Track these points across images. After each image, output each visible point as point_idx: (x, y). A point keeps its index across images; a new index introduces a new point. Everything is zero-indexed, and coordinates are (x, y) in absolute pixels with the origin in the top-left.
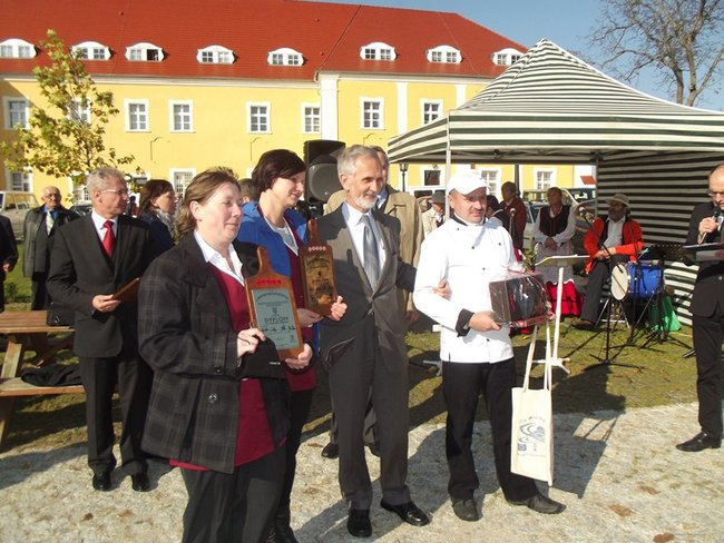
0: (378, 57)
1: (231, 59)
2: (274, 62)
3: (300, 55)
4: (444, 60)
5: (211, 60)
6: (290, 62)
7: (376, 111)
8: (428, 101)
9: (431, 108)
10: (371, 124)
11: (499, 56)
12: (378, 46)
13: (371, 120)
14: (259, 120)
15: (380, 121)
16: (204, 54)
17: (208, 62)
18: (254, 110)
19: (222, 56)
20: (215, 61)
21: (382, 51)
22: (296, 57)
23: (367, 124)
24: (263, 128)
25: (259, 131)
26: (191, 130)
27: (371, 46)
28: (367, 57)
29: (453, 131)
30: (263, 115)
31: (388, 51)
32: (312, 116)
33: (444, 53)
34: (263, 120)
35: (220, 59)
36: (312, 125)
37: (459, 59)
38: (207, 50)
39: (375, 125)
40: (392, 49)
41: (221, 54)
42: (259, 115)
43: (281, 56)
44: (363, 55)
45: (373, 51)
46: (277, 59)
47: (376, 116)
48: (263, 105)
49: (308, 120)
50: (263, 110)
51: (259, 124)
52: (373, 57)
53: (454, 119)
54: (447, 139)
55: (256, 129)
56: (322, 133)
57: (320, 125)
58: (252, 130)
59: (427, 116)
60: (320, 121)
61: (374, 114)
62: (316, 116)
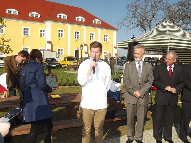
0: (62, 17)
1: (17, 13)
2: (31, 16)
3: (39, 15)
4: (80, 20)
5: (11, 13)
6: (36, 16)
7: (62, 33)
8: (76, 31)
9: (77, 33)
10: (60, 36)
11: (94, 21)
12: (62, 15)
13: (60, 35)
14: (26, 32)
15: (63, 35)
16: (9, 11)
17: (10, 13)
18: (25, 29)
19: (15, 12)
20: (12, 13)
21: (63, 16)
22: (38, 15)
23: (59, 36)
24: (27, 35)
25: (26, 35)
26: (4, 33)
27: (60, 14)
28: (59, 17)
29: (170, 42)
30: (27, 31)
31: (65, 16)
32: (42, 32)
33: (80, 18)
34: (27, 32)
35: (14, 13)
36: (42, 35)
37: (84, 20)
38: (10, 10)
39: (61, 36)
40: (66, 16)
41: (14, 12)
42: (26, 31)
43: (33, 14)
44: (58, 16)
45: (61, 16)
46: (32, 15)
47: (62, 34)
48: (27, 28)
49: (41, 34)
50: (27, 29)
51: (26, 33)
52: (61, 17)
53: (171, 39)
54: (169, 44)
55: (25, 35)
56: (46, 38)
57: (45, 35)
58: (24, 35)
59: (76, 35)
60: (45, 34)
61: (61, 33)
62: (44, 33)
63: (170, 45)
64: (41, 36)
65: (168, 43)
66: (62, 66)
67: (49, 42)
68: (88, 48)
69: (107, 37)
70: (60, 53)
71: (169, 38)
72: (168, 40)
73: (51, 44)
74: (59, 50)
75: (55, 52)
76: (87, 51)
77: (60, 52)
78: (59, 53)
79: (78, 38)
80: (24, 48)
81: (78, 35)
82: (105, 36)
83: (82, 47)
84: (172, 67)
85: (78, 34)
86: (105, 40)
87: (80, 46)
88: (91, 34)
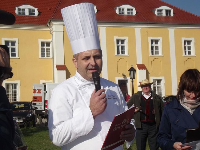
2: (20, 13)
3: (36, 9)
6: (30, 14)
8: (118, 38)
9: (120, 42)
11: (158, 11)
22: (34, 11)
24: (14, 55)
25: (11, 57)
32: (45, 47)
33: (125, 9)
37: (134, 13)
43: (24, 9)
46: (22, 12)
48: (13, 40)
49: (43, 50)
50: (13, 43)
56: (53, 58)
57: (51, 53)
59: (118, 47)
60: (51, 50)
62: (48, 47)
64: (43, 55)
67: (60, 67)
68: (147, 73)
69: (191, 43)
73: (65, 71)
79: (123, 52)
81: (123, 47)
82: (185, 42)
83: (132, 72)
85: (122, 45)
86: (187, 51)
87: (129, 71)
88: (152, 41)
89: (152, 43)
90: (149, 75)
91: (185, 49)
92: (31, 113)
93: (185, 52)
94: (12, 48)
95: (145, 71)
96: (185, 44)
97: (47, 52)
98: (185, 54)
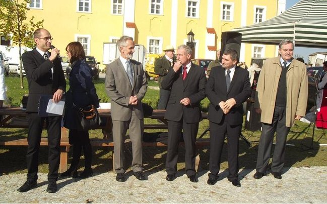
7: (158, 3)
9: (192, 4)
13: (155, 9)
15: (161, 10)
23: (153, 11)
24: (87, 9)
25: (84, 11)
26: (41, 8)
29: (297, 32)
30: (87, 2)
32: (117, 3)
34: (86, 5)
36: (117, 9)
39: (157, 12)
42: (84, 1)
49: (115, 6)
51: (84, 7)
53: (297, 26)
54: (294, 35)
55: (82, 10)
56: (124, 15)
57: (122, 10)
58: (80, 10)
59: (189, 9)
60: (123, 7)
61: (157, 6)
62: (120, 4)
63: (297, 37)
64: (114, 12)
65: (292, 33)
66: (150, 77)
67: (130, 25)
68: (216, 37)
69: (263, 11)
70: (154, 49)
71: (294, 24)
72: (293, 27)
73: (134, 29)
74: (151, 41)
75: (141, 48)
76: (214, 45)
77: (154, 46)
78: (150, 48)
79: (194, 15)
80: (78, 38)
81: (194, 10)
82: (257, 9)
83: (191, 36)
84: (187, 68)
85: (194, 7)
86: (258, 18)
87: (188, 35)
88: (224, 6)
89: (224, 8)
90: (218, 39)
91: (256, 17)
92: (94, 67)
93: (256, 20)
94: (85, 3)
95: (214, 34)
96: (257, 11)
97: (119, 8)
98: (256, 22)
